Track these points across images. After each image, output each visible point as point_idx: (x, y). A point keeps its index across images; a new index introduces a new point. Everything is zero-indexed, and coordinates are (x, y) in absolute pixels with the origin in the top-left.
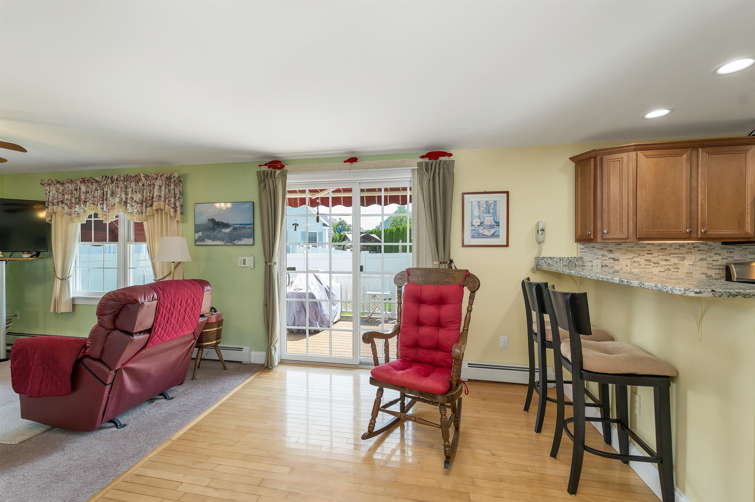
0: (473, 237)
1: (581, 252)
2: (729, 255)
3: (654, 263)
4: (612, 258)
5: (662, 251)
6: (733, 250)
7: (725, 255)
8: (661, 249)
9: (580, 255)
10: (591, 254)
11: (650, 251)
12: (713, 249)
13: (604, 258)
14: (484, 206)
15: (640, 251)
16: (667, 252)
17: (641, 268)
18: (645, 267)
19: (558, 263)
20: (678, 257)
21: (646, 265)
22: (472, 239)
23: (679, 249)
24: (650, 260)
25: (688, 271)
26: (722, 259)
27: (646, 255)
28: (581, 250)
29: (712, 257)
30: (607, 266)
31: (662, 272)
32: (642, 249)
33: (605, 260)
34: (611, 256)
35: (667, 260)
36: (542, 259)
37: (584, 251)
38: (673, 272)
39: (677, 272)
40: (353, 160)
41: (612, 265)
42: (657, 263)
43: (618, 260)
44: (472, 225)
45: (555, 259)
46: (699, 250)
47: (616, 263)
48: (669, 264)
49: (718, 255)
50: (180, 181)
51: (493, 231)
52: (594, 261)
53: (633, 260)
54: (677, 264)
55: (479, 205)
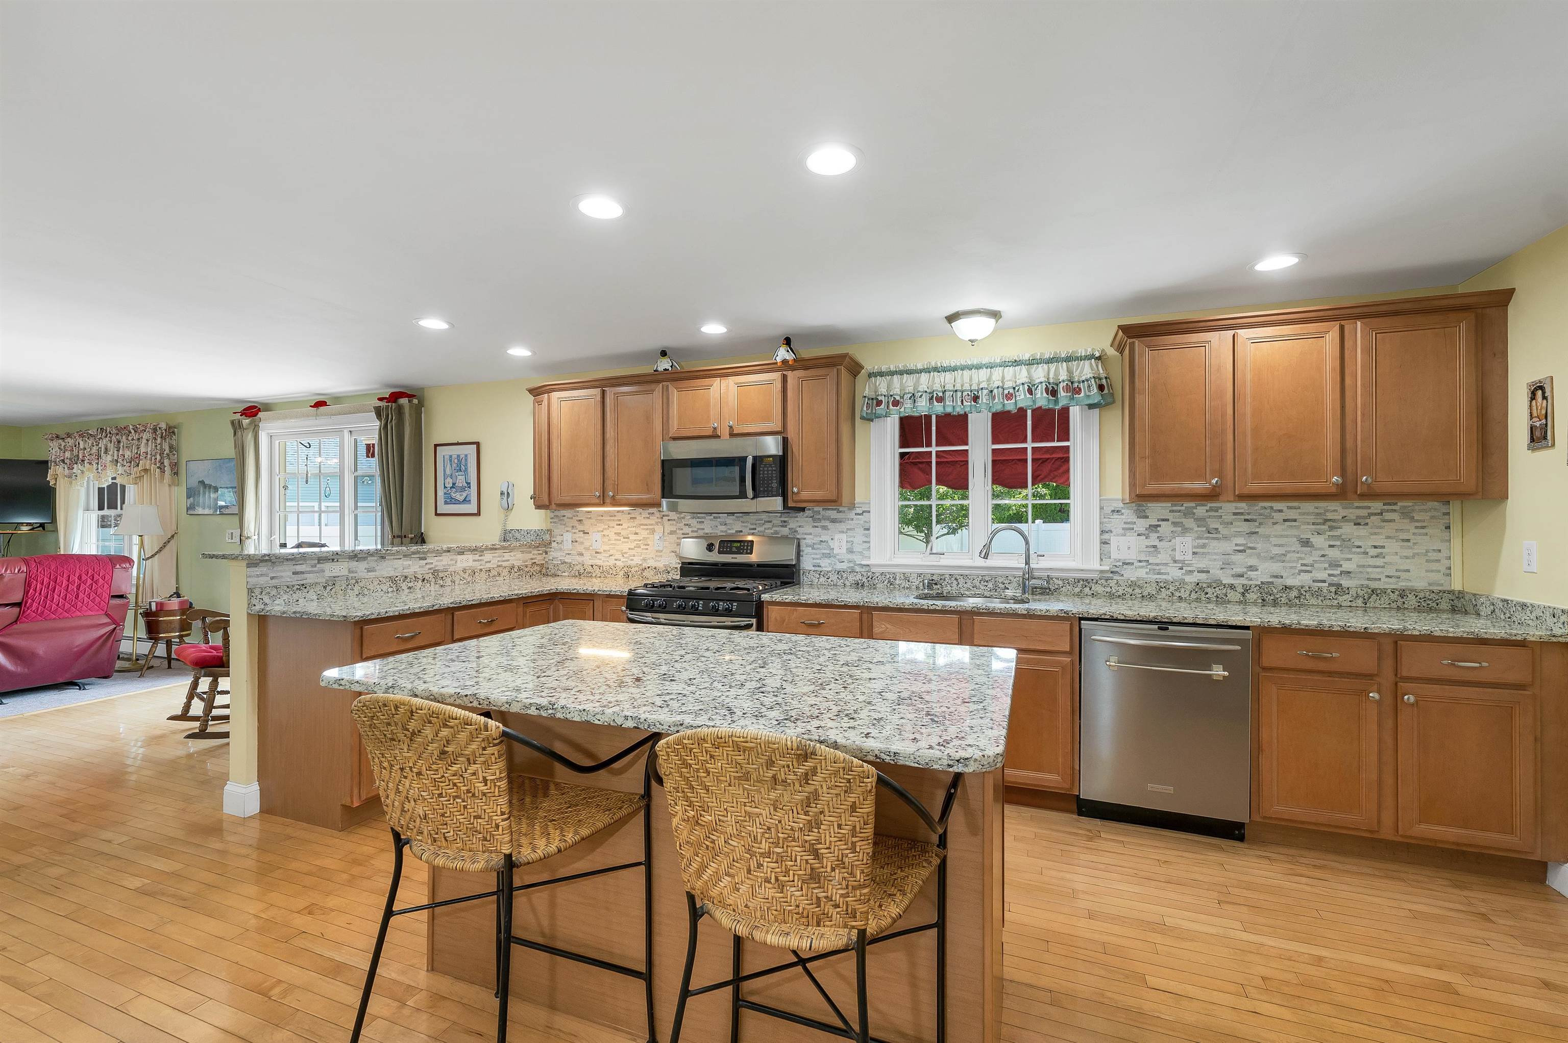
0: (446, 503)
1: (551, 522)
2: (699, 526)
3: (624, 538)
4: (582, 531)
5: (632, 520)
6: (703, 520)
7: (695, 527)
8: (631, 518)
9: (549, 526)
10: (561, 524)
11: (620, 520)
12: (683, 518)
13: (574, 531)
14: (456, 461)
15: (609, 520)
16: (636, 522)
17: (611, 544)
18: (614, 542)
19: (526, 537)
20: (647, 529)
21: (615, 540)
22: (446, 505)
23: (648, 518)
24: (620, 533)
25: (657, 548)
26: (692, 531)
27: (616, 527)
28: (552, 520)
29: (682, 529)
30: (576, 542)
31: (632, 549)
32: (612, 518)
33: (575, 533)
34: (581, 527)
35: (636, 534)
36: (510, 532)
37: (555, 520)
38: (643, 549)
39: (647, 549)
40: (320, 404)
41: (582, 540)
42: (627, 538)
43: (588, 533)
44: (445, 487)
45: (522, 533)
46: (669, 520)
47: (586, 536)
48: (638, 538)
49: (687, 527)
50: (171, 431)
51: (465, 494)
52: (564, 534)
53: (603, 533)
54: (647, 538)
55: (451, 461)
